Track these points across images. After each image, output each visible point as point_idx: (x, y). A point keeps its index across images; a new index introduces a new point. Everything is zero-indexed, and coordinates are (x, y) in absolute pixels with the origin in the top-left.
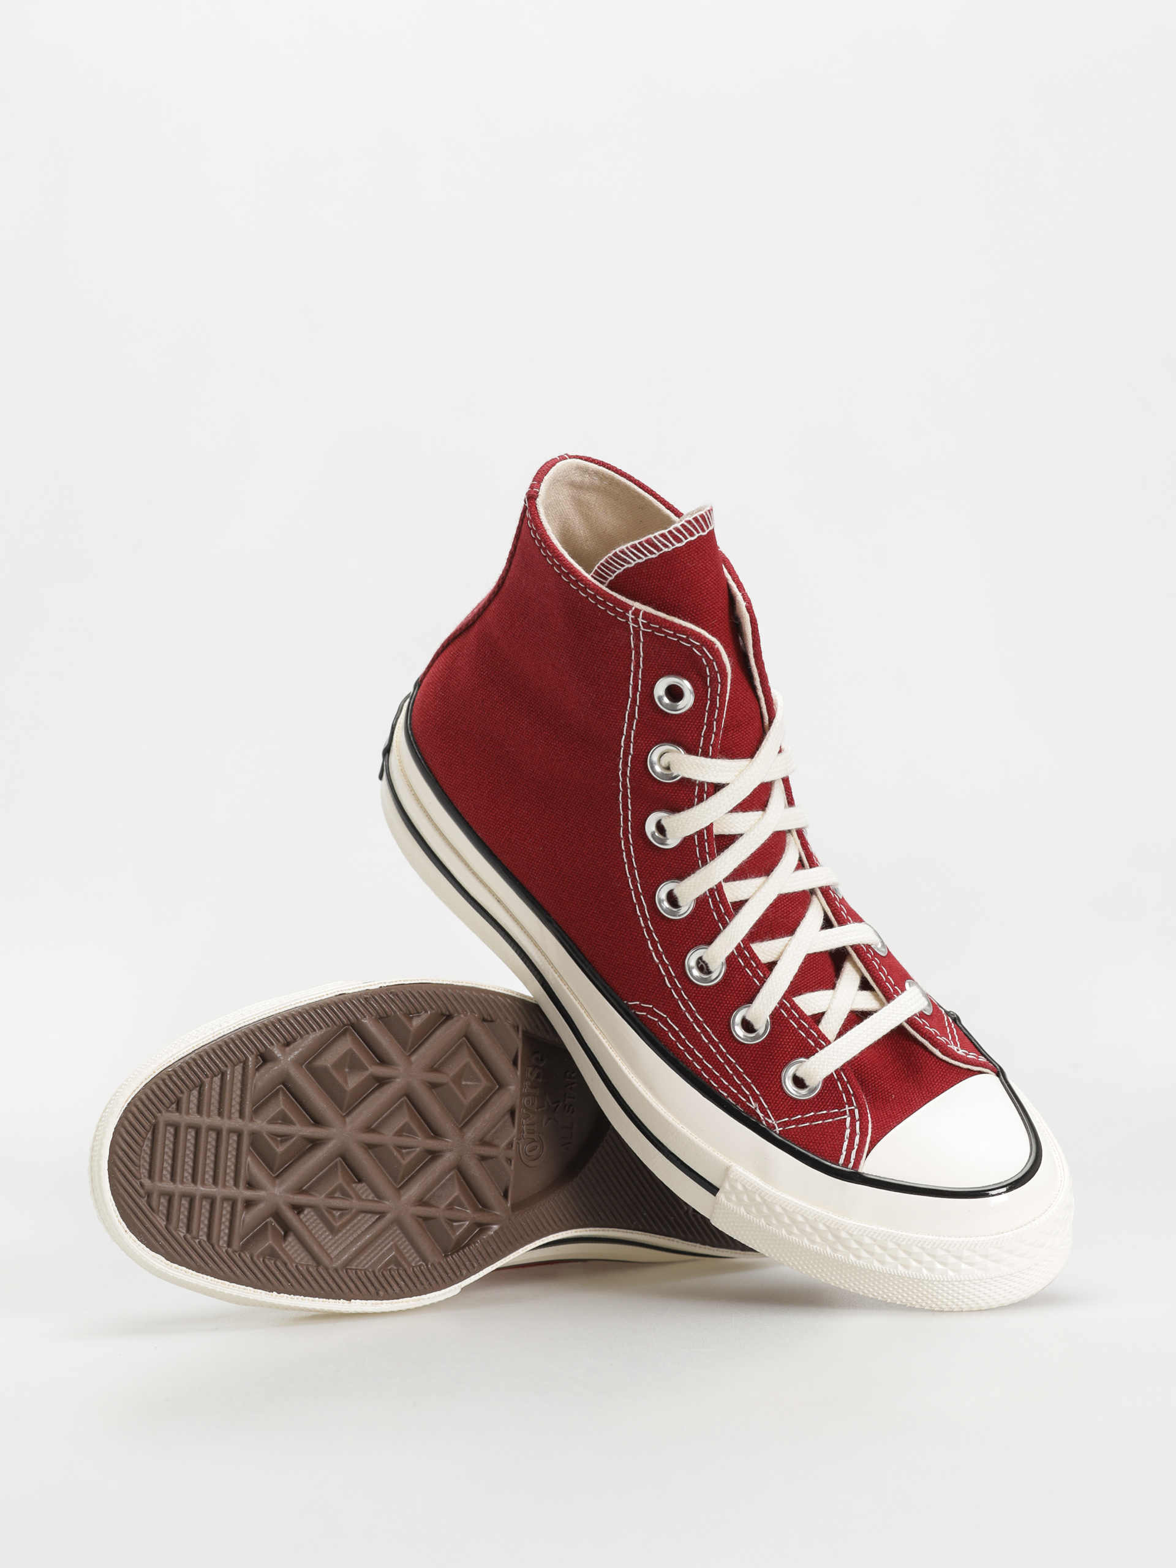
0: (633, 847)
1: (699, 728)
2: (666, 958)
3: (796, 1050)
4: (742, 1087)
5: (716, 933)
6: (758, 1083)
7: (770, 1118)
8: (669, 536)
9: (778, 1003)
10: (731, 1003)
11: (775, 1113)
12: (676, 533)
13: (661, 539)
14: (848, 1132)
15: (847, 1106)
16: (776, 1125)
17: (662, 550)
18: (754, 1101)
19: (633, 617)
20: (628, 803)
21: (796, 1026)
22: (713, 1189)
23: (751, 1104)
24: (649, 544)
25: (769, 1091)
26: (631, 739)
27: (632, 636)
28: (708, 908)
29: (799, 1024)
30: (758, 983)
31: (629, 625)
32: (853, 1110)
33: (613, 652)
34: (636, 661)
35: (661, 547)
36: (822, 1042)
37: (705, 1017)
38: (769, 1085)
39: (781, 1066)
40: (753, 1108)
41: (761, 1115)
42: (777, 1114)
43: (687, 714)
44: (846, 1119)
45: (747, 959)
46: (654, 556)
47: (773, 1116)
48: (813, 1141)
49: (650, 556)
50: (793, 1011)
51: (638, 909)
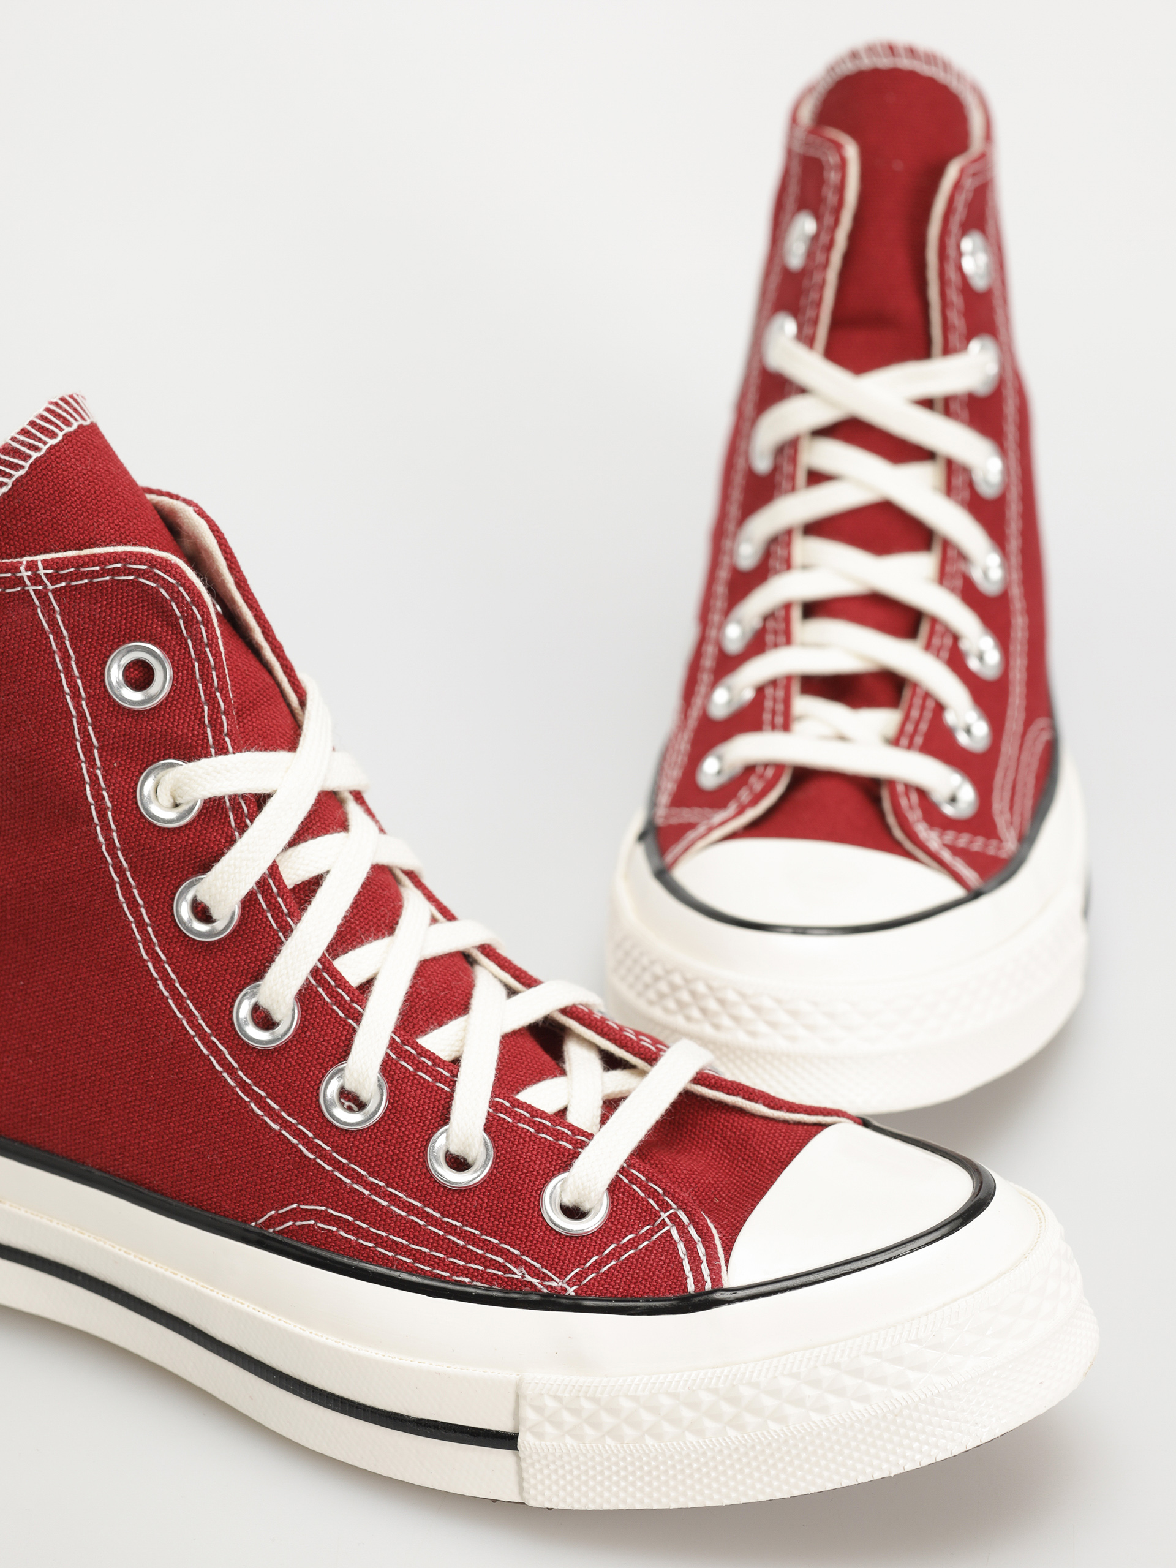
0: (170, 965)
1: (197, 713)
2: (289, 1115)
3: (548, 1165)
4: (489, 1255)
5: (348, 1037)
6: (510, 1238)
7: (553, 1280)
8: (34, 431)
9: (490, 1107)
10: (418, 1135)
11: (556, 1269)
12: (43, 424)
13: (22, 438)
14: (681, 1248)
15: (662, 1214)
16: (566, 1286)
17: (30, 457)
18: (516, 1267)
19: (29, 573)
20: (134, 897)
21: (532, 1130)
22: (507, 1441)
23: (514, 1273)
24: (8, 454)
25: (531, 1241)
26: (99, 784)
27: (39, 611)
28: (321, 1002)
29: (533, 1124)
30: (446, 1089)
31: (28, 591)
32: (676, 1215)
33: (21, 655)
34: (60, 650)
35: (28, 451)
36: (580, 1139)
37: (386, 1177)
38: (528, 1232)
39: (535, 1197)
40: (520, 1277)
41: (535, 1281)
42: (559, 1269)
43: (170, 699)
44: (669, 1231)
45: (415, 1058)
46: (22, 472)
47: (554, 1274)
48: (634, 1281)
49: (17, 474)
50: (516, 1109)
51: (214, 1062)
